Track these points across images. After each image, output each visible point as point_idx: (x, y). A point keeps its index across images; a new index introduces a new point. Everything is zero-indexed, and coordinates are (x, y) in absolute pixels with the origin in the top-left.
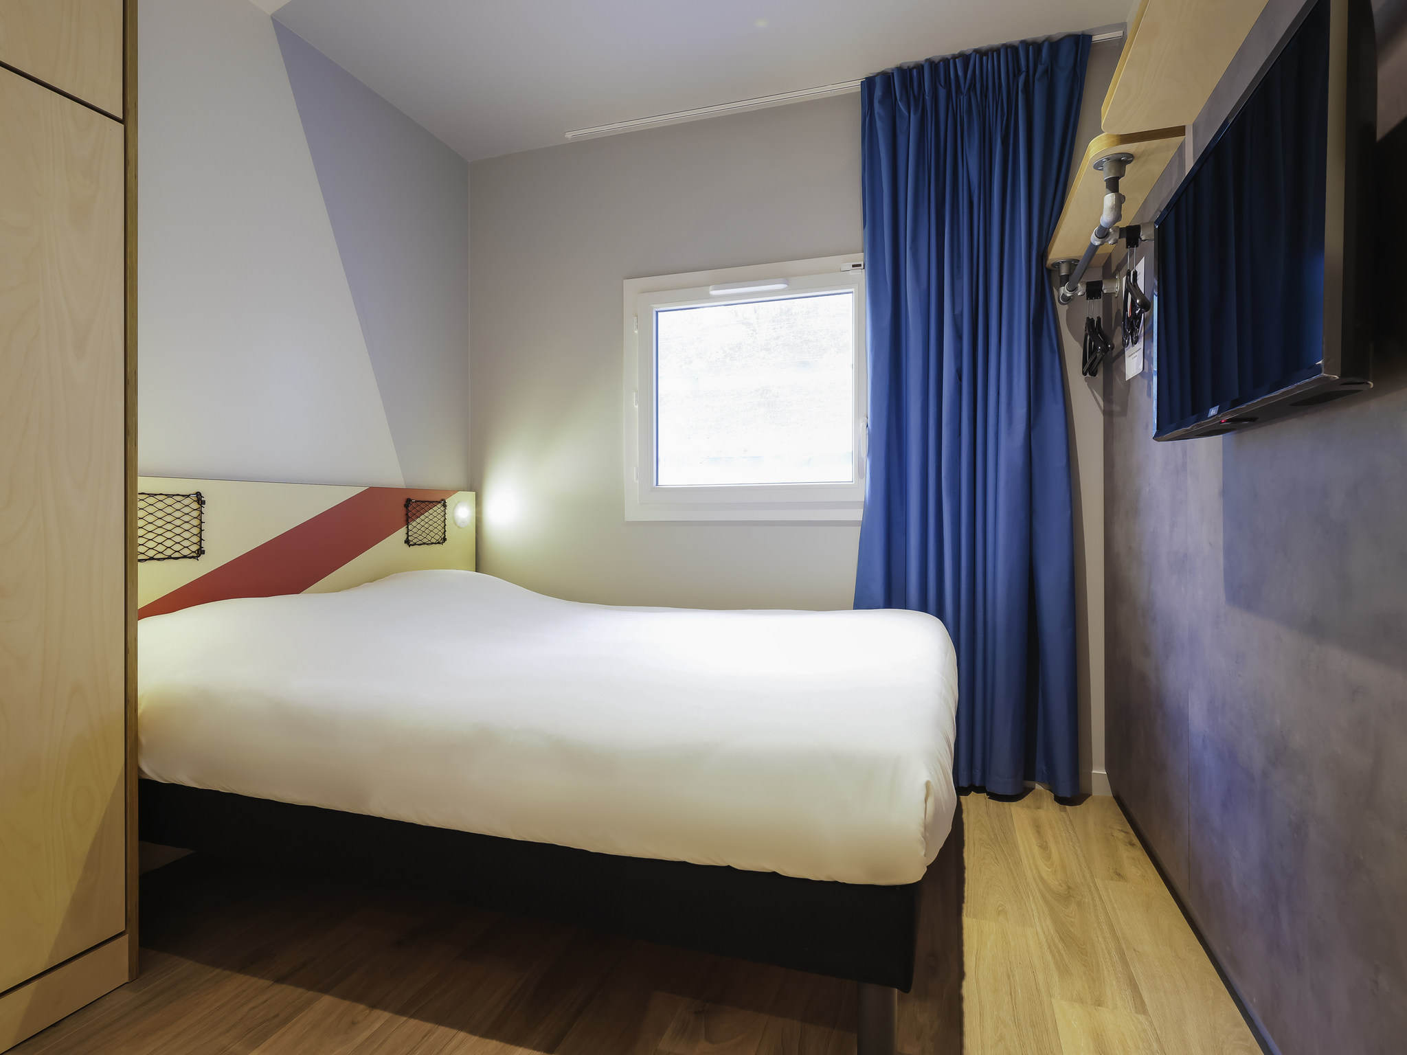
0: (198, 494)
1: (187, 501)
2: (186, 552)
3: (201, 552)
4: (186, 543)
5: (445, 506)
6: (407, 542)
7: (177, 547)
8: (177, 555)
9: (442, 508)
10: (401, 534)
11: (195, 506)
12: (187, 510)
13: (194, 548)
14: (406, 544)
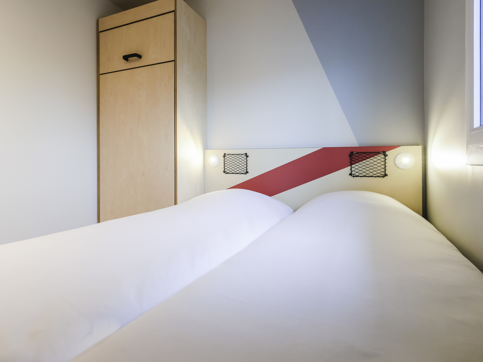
0: (246, 154)
1: (243, 156)
2: (243, 172)
3: (247, 172)
4: (243, 170)
5: (386, 156)
6: (351, 174)
7: (240, 171)
8: (240, 173)
9: (383, 156)
10: (347, 170)
11: (245, 157)
12: (243, 159)
13: (245, 171)
14: (350, 176)
